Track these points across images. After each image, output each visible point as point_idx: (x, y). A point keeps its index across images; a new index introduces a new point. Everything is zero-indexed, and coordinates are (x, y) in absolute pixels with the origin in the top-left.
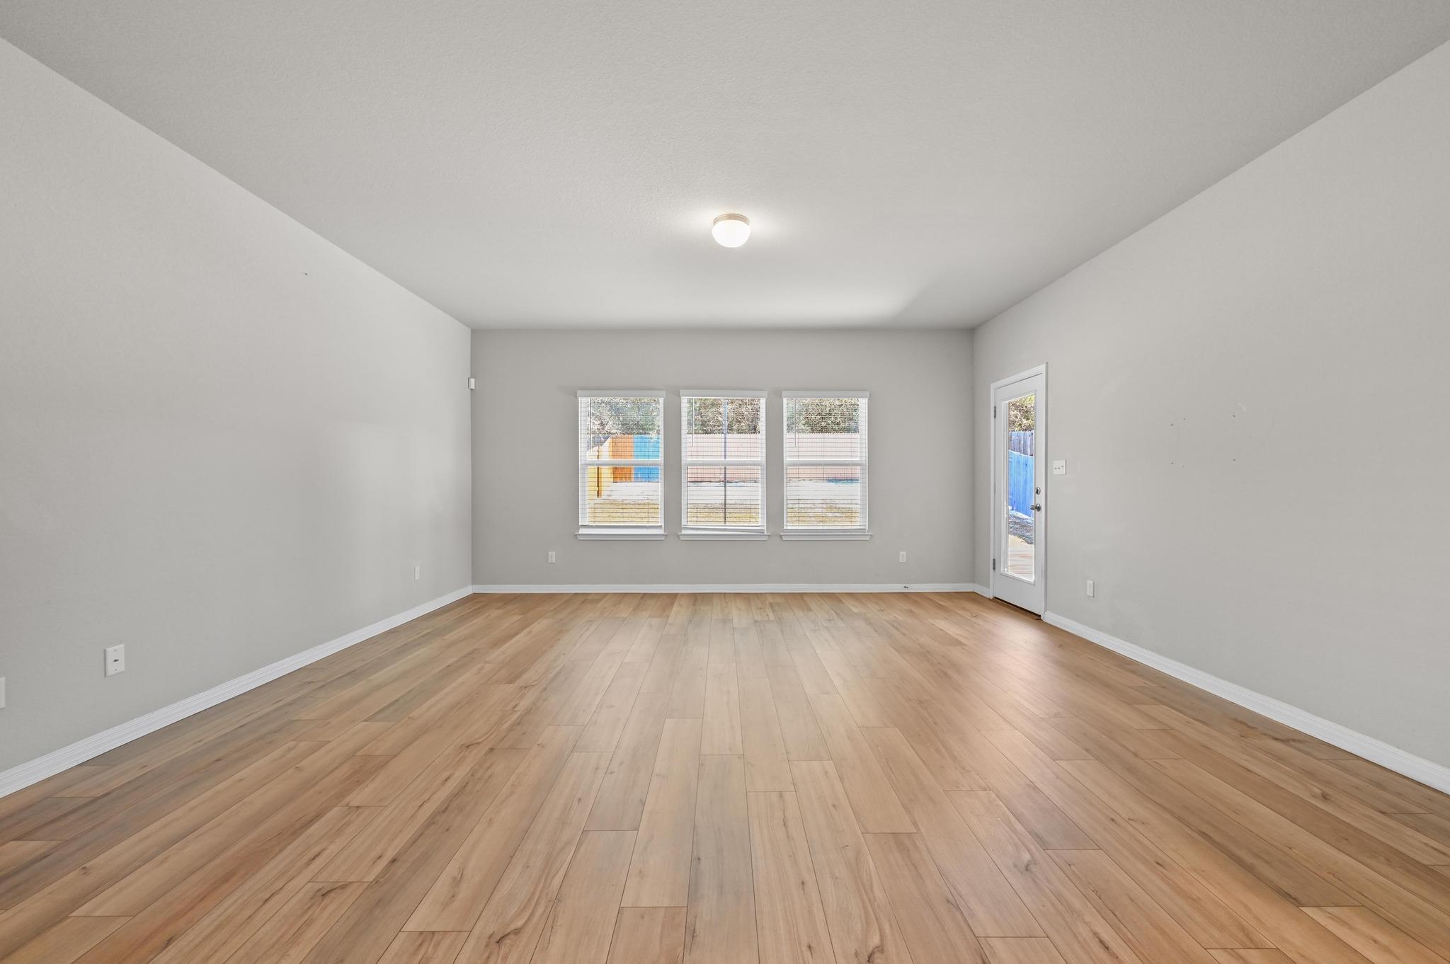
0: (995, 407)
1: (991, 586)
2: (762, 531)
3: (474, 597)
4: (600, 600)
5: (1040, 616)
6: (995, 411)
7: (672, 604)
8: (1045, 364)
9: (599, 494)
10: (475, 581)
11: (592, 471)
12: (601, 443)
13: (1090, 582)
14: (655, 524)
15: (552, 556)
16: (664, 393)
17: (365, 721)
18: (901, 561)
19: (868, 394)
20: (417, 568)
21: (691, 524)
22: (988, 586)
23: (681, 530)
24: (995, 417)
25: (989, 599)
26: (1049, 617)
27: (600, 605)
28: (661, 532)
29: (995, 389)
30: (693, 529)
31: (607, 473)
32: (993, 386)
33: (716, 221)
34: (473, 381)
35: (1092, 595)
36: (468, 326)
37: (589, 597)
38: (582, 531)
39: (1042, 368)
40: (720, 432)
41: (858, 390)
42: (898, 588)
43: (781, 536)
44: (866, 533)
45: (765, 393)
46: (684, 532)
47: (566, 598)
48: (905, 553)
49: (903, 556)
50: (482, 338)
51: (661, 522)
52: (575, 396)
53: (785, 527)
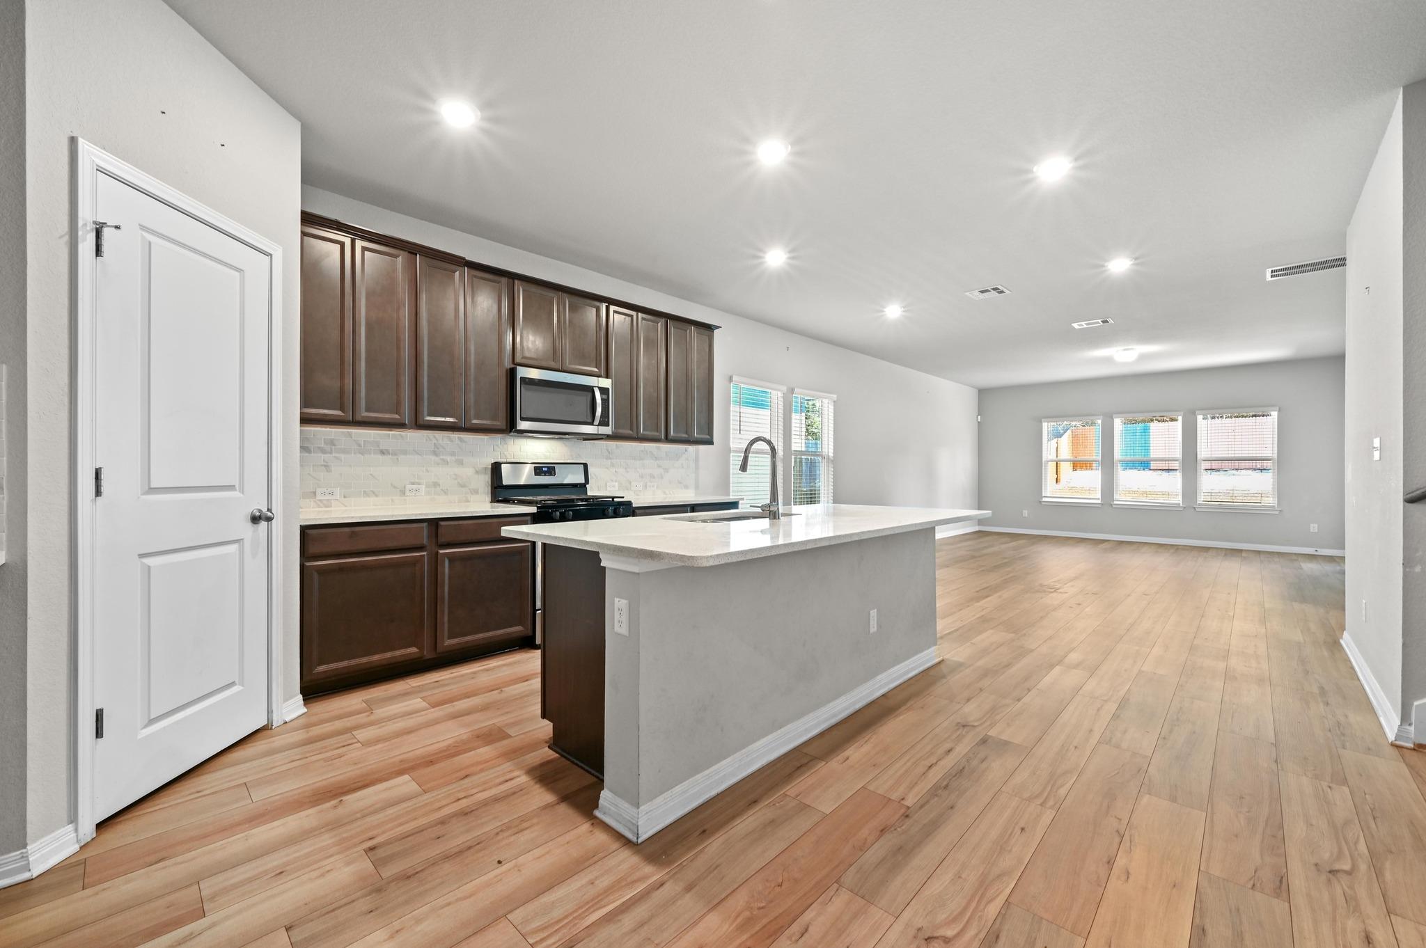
2: (1179, 504)
3: (980, 531)
4: (1054, 538)
11: (1052, 466)
12: (1059, 436)
14: (1096, 497)
15: (1025, 513)
16: (1102, 417)
18: (1312, 531)
19: (1278, 408)
21: (1121, 498)
23: (1113, 501)
28: (1099, 502)
30: (1122, 501)
34: (979, 417)
36: (976, 388)
37: (1048, 537)
38: (1044, 499)
41: (1267, 406)
42: (1310, 551)
43: (1194, 508)
44: (1276, 509)
45: (1182, 413)
46: (1115, 502)
47: (1035, 536)
48: (1316, 525)
49: (1314, 528)
50: (984, 394)
51: (1099, 496)
52: (1041, 422)
53: (1198, 502)
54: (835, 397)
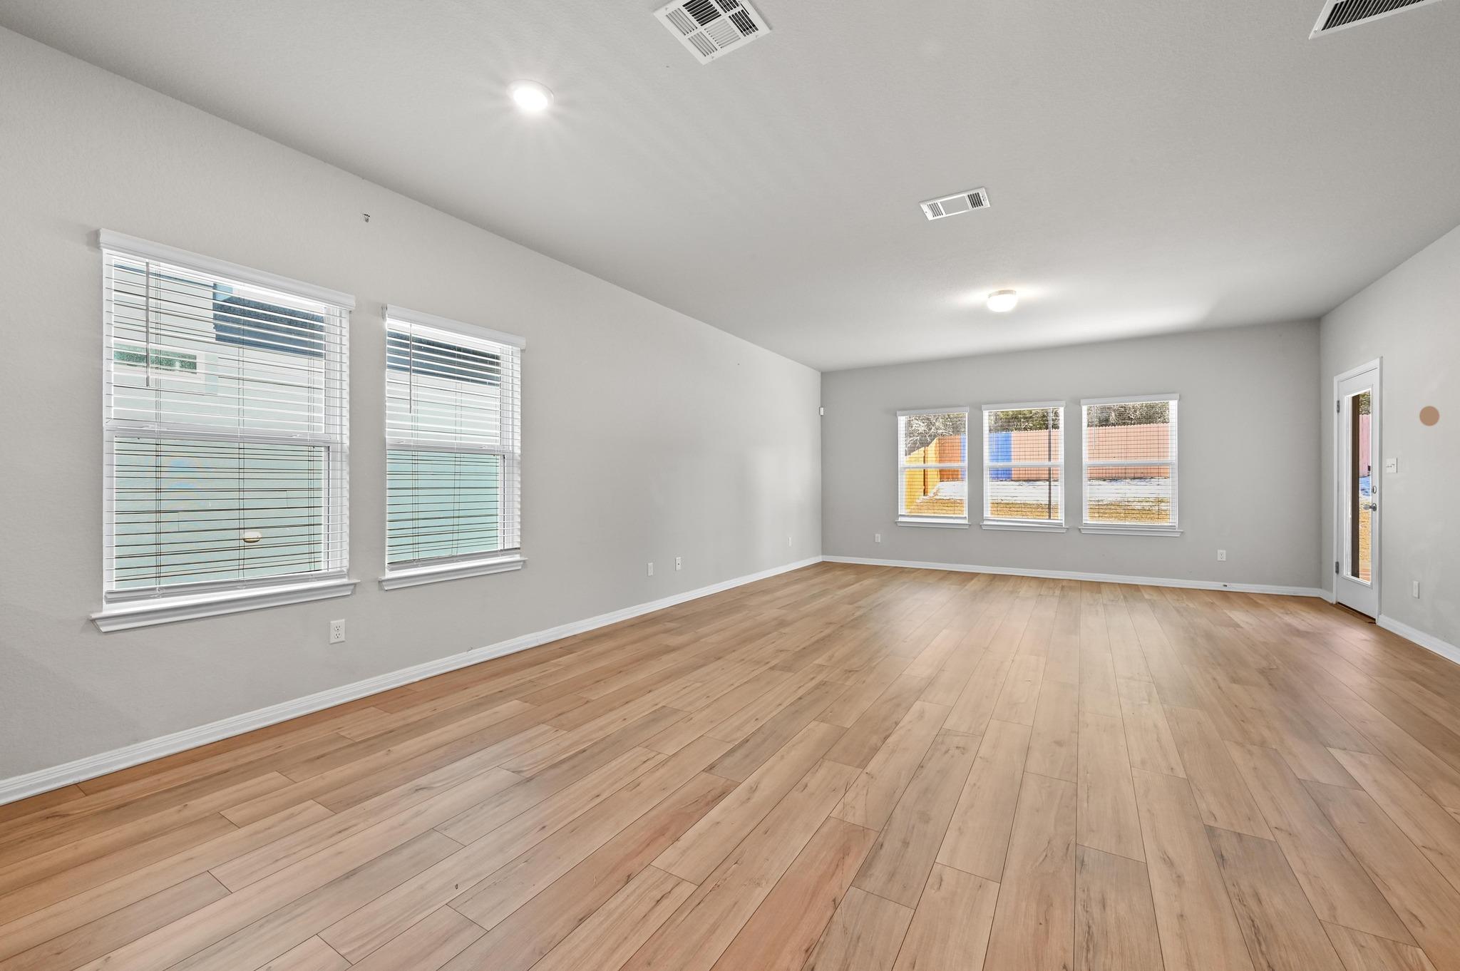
0: (1338, 402)
1: (1334, 589)
2: (1060, 525)
3: (823, 563)
4: (913, 572)
5: (1375, 620)
6: (1338, 406)
7: (972, 579)
8: (1378, 359)
9: (925, 492)
10: (823, 553)
11: (916, 473)
12: (928, 444)
13: (1416, 583)
14: (961, 517)
15: (878, 537)
16: (968, 409)
17: (778, 609)
18: (1219, 559)
19: (1177, 396)
20: (790, 539)
21: (991, 516)
22: (1331, 590)
23: (983, 520)
24: (1338, 411)
25: (1332, 604)
26: (1383, 621)
27: (913, 575)
28: (965, 522)
29: (1338, 382)
30: (994, 520)
31: (933, 476)
32: (1336, 380)
33: (990, 296)
34: (822, 409)
35: (1417, 596)
36: (819, 369)
37: (906, 570)
38: (901, 519)
39: (1376, 362)
40: (1047, 428)
41: (1169, 392)
42: (1217, 586)
43: (1080, 529)
44: (1177, 530)
46: (985, 523)
47: (889, 569)
48: (1224, 551)
49: (1222, 555)
50: (828, 378)
51: (966, 514)
52: (896, 416)
53: (1084, 522)
54: (523, 342)
